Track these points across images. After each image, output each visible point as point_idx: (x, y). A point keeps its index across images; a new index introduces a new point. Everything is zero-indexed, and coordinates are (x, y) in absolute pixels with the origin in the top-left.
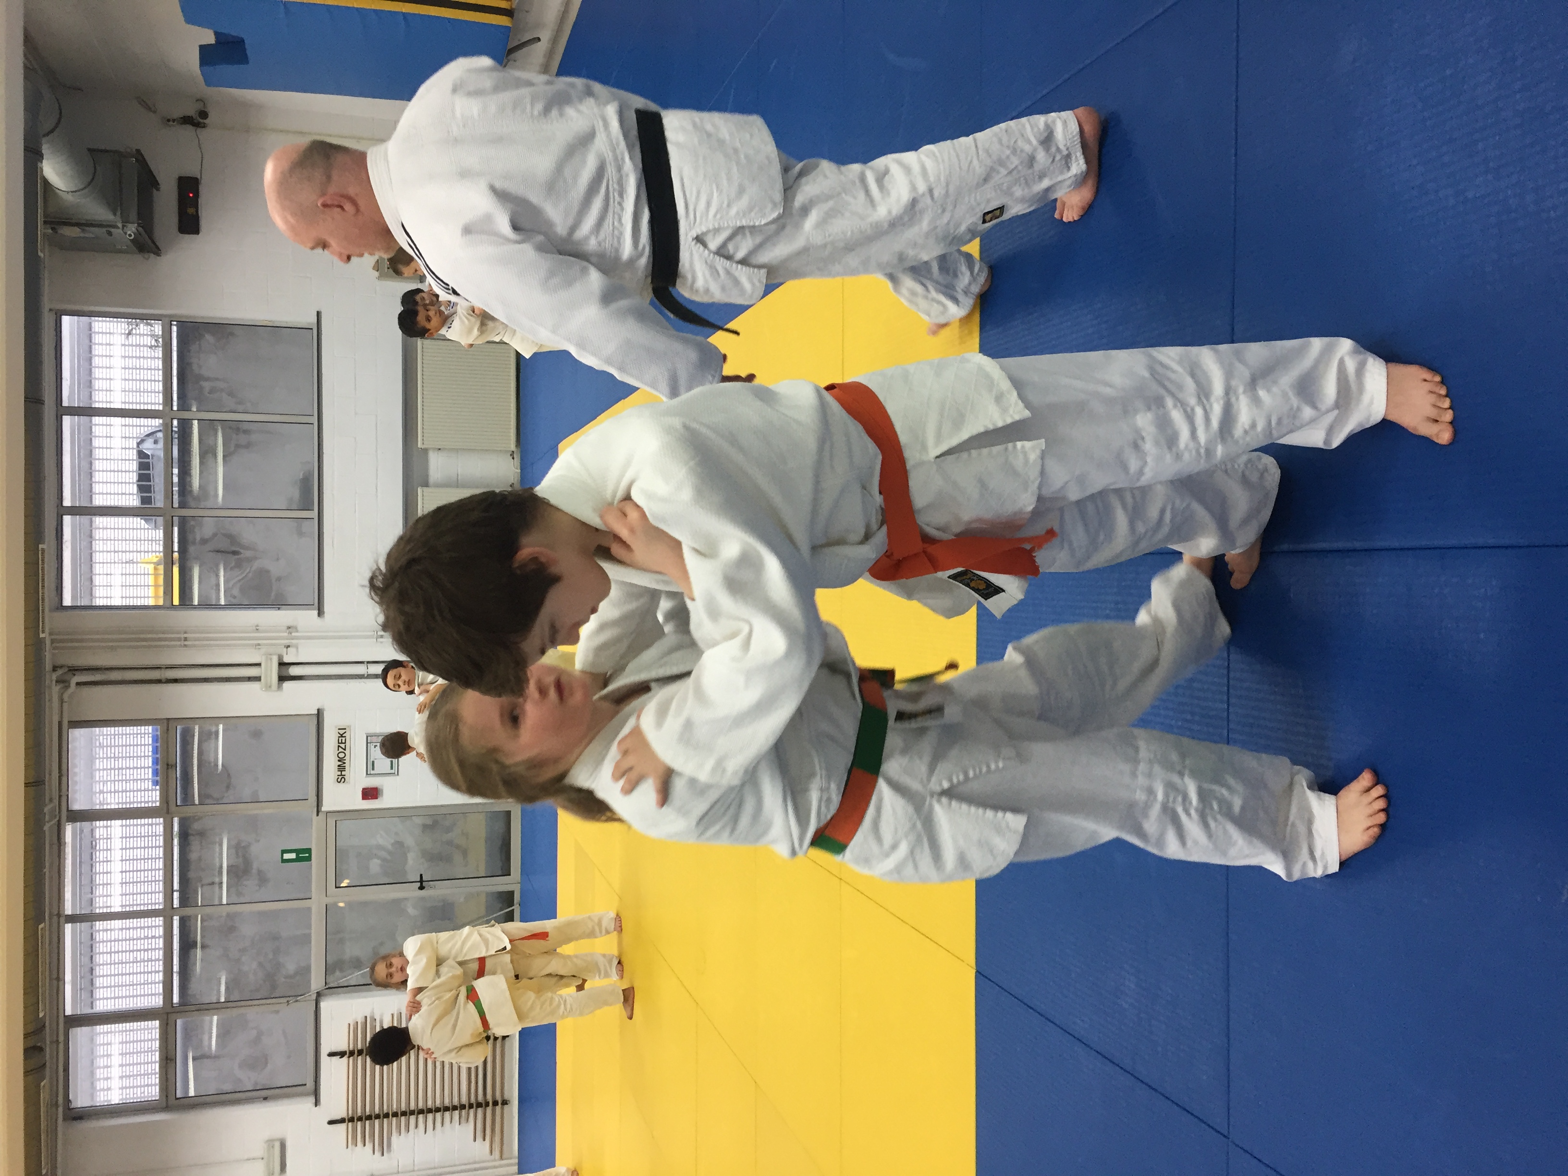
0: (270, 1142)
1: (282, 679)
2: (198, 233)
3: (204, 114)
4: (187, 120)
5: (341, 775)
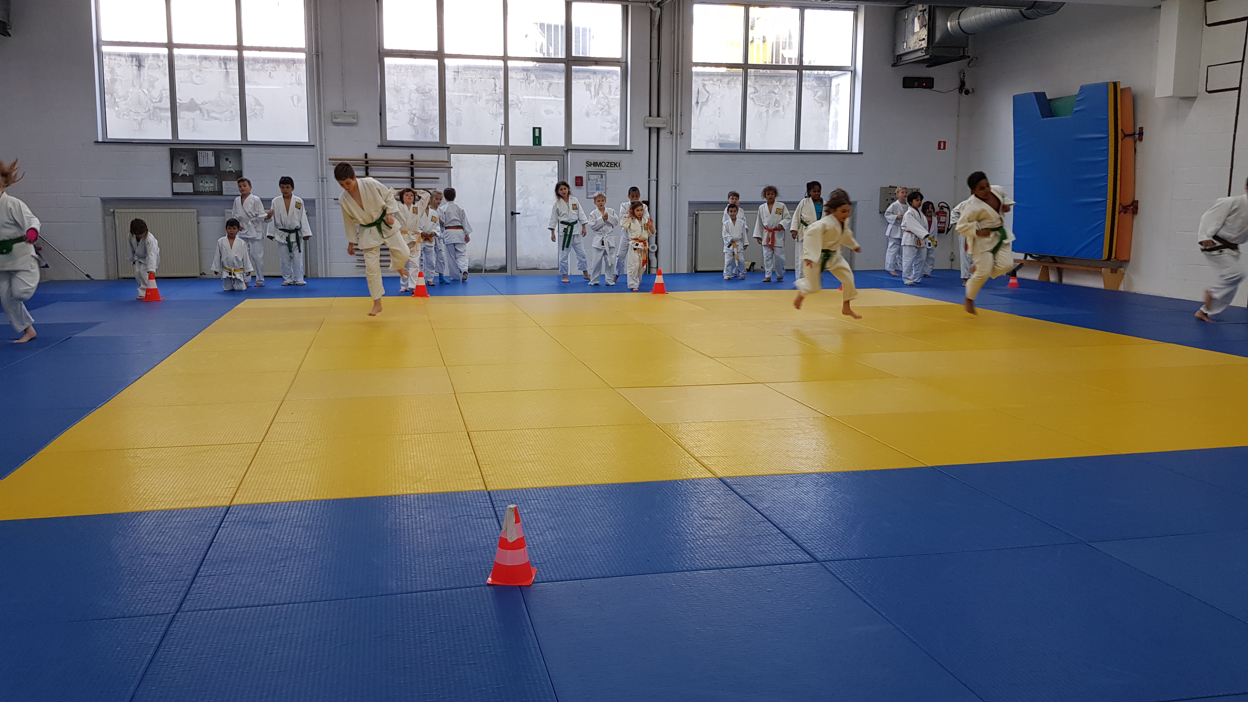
0: (356, 117)
1: (650, 129)
2: (904, 87)
3: (967, 92)
4: (963, 84)
5: (591, 164)
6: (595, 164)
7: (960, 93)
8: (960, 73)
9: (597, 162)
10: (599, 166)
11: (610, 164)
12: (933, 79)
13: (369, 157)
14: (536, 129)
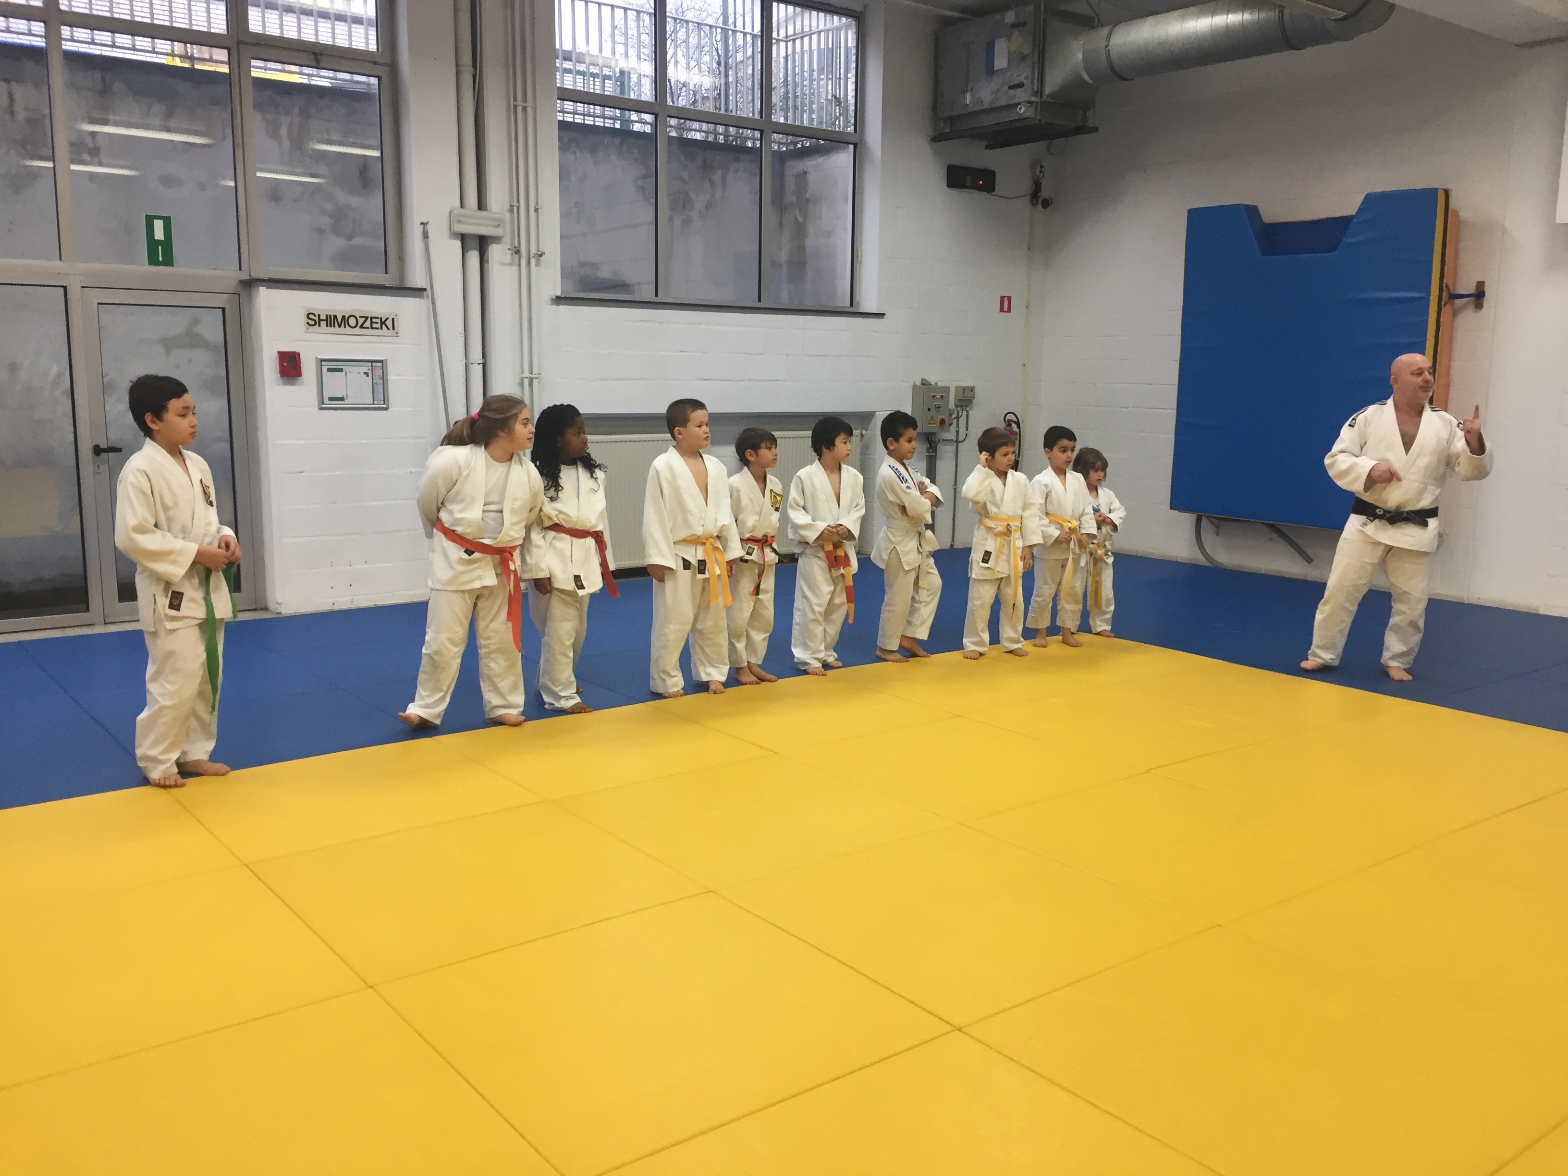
1: (465, 239)
2: (948, 185)
3: (1046, 204)
4: (1037, 186)
5: (320, 320)
6: (331, 321)
7: (1032, 204)
8: (1033, 165)
9: (335, 317)
10: (340, 326)
11: (368, 322)
12: (993, 173)
14: (155, 221)
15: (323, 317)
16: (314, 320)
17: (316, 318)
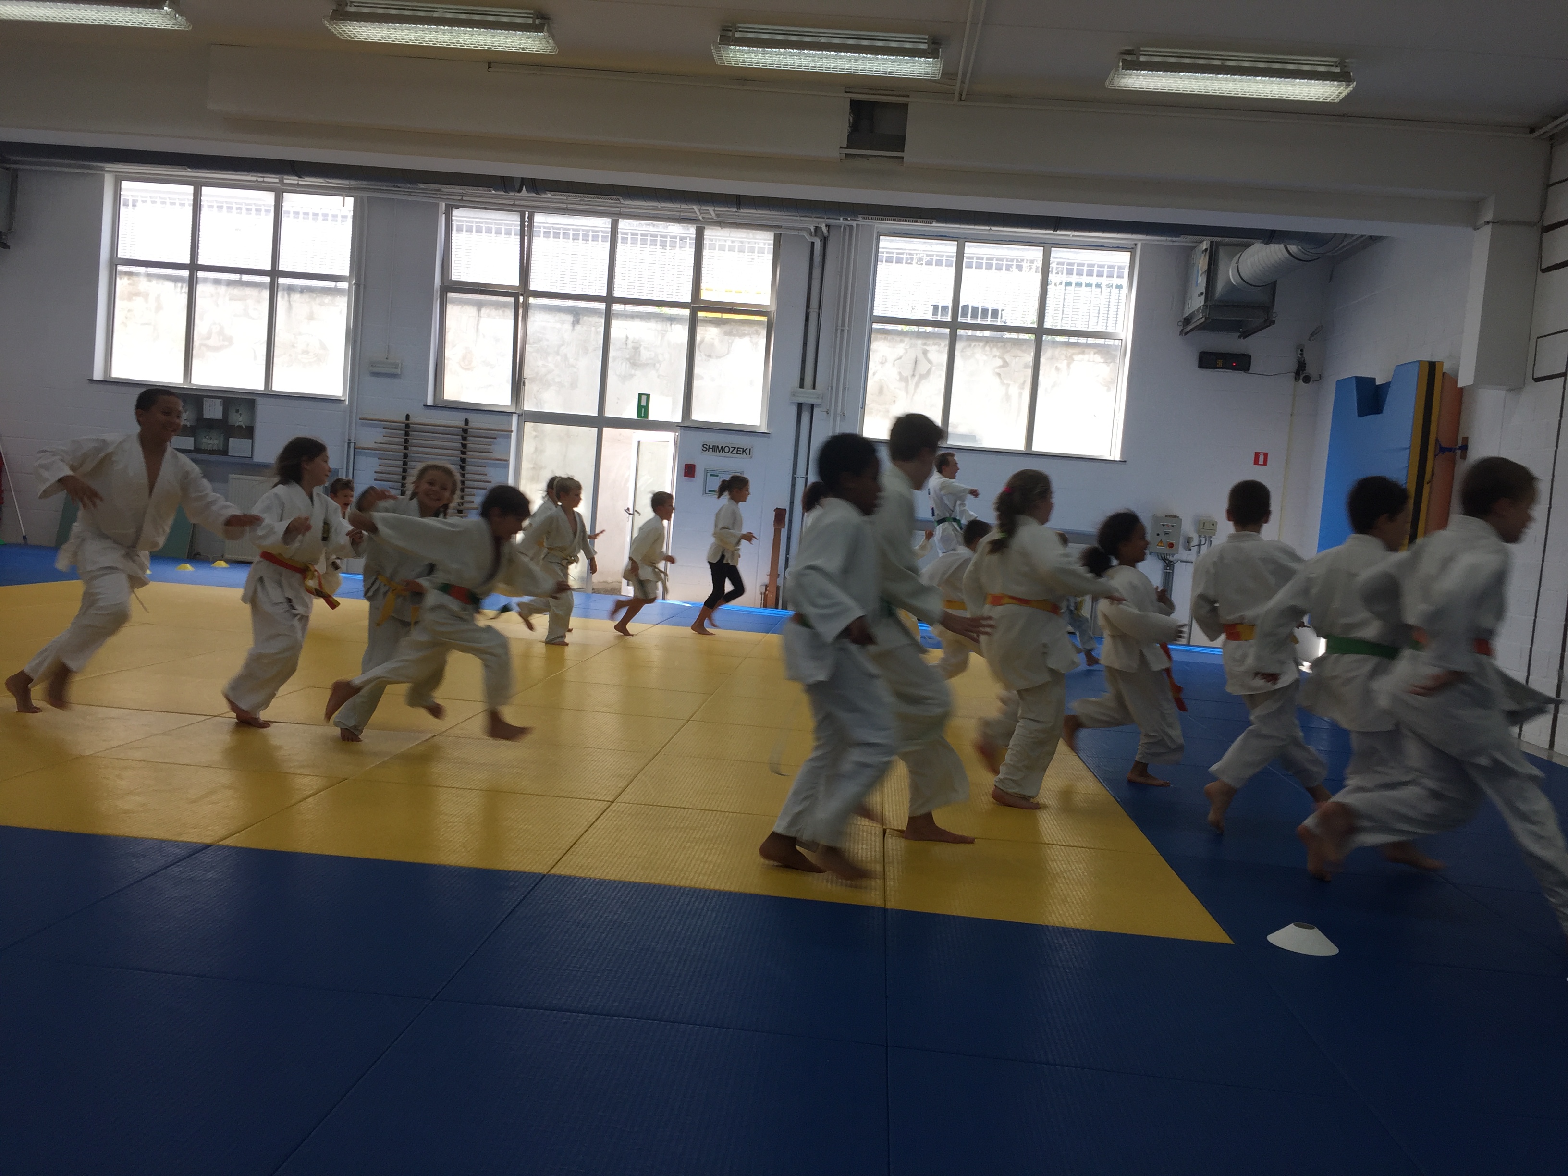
0: (400, 366)
1: (800, 406)
2: (1200, 367)
3: (1307, 380)
4: (1302, 365)
5: (709, 448)
6: (715, 449)
7: (1296, 379)
8: (1297, 349)
9: (718, 447)
10: (719, 452)
11: (736, 449)
12: (1249, 357)
13: (412, 420)
14: (643, 396)
15: (711, 447)
16: (706, 448)
17: (707, 447)
